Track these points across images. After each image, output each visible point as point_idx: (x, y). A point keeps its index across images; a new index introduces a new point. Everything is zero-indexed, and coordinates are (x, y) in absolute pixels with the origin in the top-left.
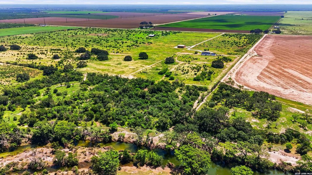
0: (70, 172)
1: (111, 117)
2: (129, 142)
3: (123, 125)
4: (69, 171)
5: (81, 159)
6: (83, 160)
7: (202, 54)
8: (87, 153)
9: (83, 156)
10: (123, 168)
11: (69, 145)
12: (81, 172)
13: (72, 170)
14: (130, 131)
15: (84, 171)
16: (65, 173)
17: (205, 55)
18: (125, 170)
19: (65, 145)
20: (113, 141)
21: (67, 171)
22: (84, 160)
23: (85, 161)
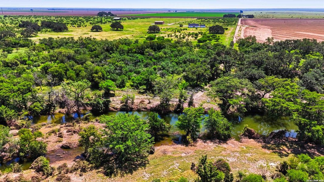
0: (29, 174)
1: (100, 73)
2: (143, 109)
3: (124, 87)
4: (24, 172)
5: (51, 143)
6: (57, 146)
7: (190, 26)
8: (64, 131)
9: (54, 138)
10: (159, 149)
11: (19, 122)
12: (58, 169)
13: (32, 168)
14: (138, 94)
15: (65, 165)
16: (13, 176)
17: (192, 26)
18: (164, 152)
19: (7, 121)
20: (112, 111)
21: (18, 171)
22: (61, 144)
23: (63, 147)
